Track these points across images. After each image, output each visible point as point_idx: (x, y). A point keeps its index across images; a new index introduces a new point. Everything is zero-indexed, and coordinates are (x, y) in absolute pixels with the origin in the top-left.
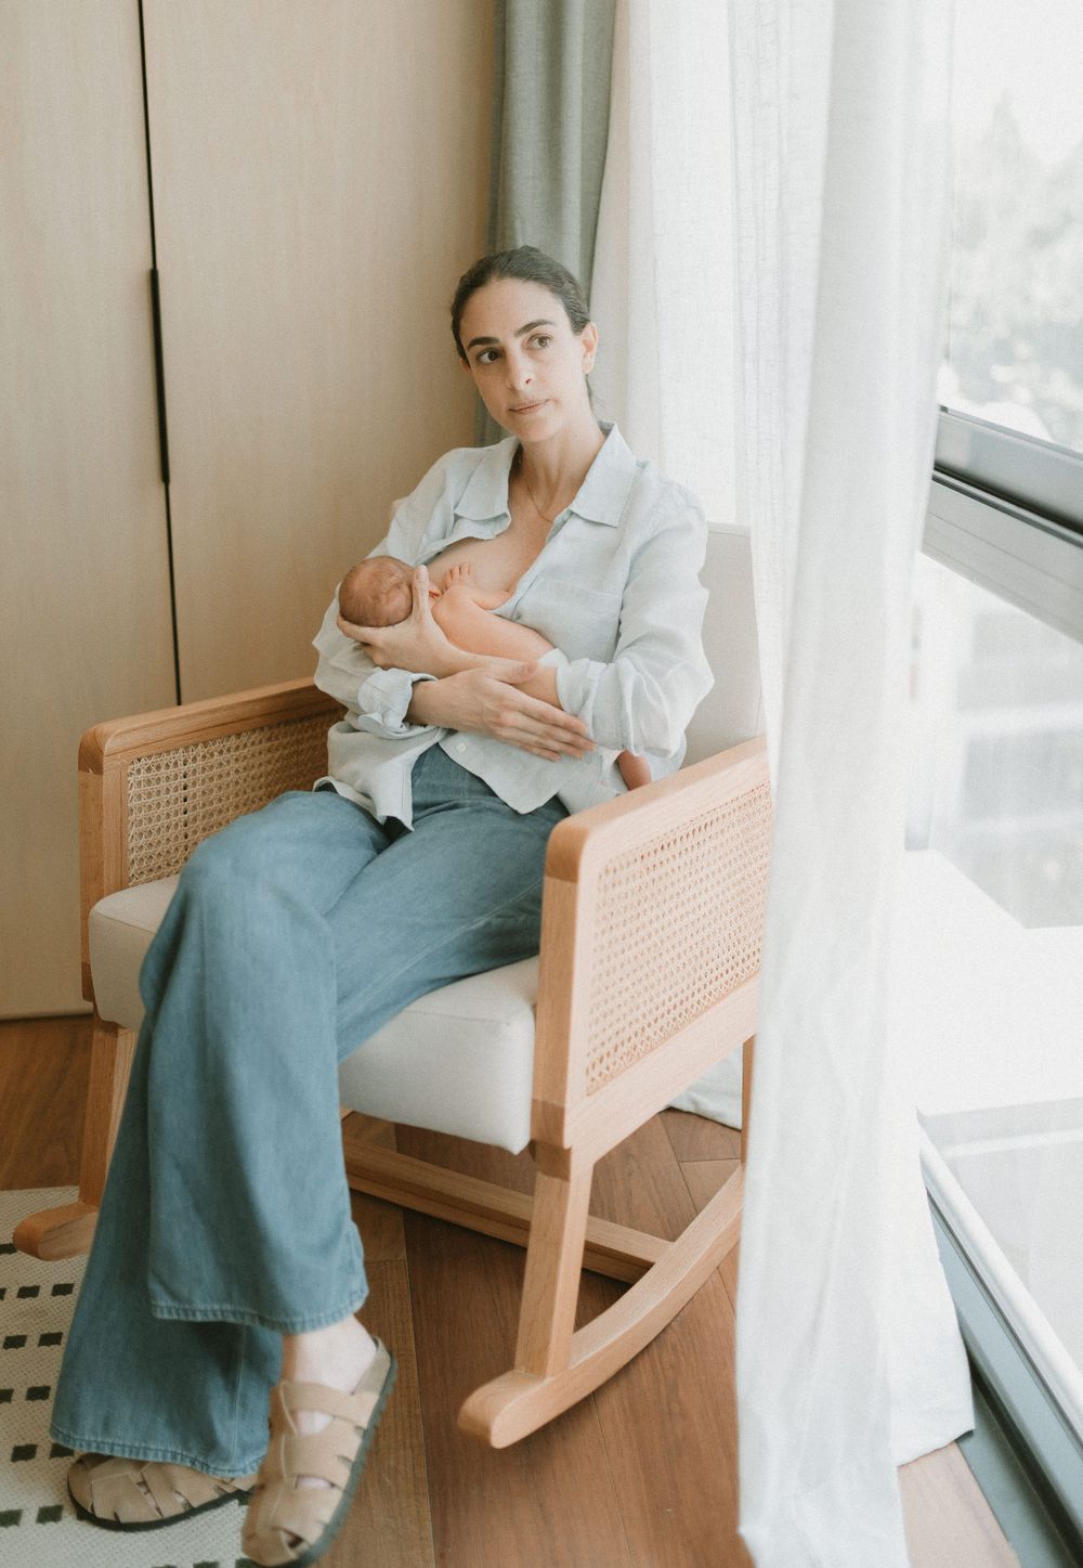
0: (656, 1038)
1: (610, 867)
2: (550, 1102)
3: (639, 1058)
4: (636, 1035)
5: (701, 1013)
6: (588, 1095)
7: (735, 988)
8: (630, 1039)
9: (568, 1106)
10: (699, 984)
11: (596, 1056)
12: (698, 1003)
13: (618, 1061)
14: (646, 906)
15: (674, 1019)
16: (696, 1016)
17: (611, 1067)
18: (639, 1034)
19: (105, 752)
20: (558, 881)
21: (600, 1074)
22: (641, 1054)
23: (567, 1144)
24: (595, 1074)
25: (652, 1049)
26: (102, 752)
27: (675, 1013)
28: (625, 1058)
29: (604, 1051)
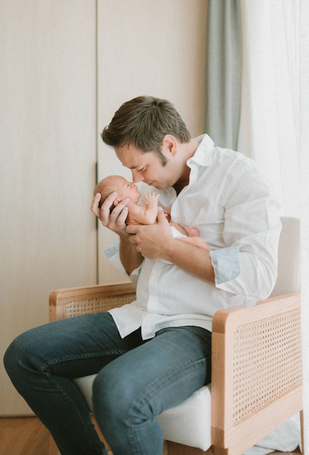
0: (263, 405)
1: (239, 330)
2: (218, 428)
3: (256, 413)
4: (254, 402)
5: (281, 396)
6: (235, 426)
7: (294, 388)
8: (251, 404)
9: (226, 429)
10: (280, 385)
11: (237, 409)
12: (280, 392)
13: (247, 413)
14: (256, 349)
15: (270, 398)
16: (279, 398)
17: (244, 415)
18: (255, 402)
19: (57, 298)
20: (217, 334)
21: (240, 417)
22: (257, 411)
23: (226, 447)
24: (237, 417)
25: (261, 409)
26: (56, 298)
27: (270, 395)
28: (250, 412)
29: (241, 407)
